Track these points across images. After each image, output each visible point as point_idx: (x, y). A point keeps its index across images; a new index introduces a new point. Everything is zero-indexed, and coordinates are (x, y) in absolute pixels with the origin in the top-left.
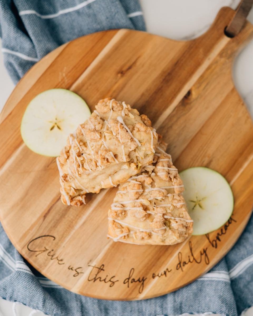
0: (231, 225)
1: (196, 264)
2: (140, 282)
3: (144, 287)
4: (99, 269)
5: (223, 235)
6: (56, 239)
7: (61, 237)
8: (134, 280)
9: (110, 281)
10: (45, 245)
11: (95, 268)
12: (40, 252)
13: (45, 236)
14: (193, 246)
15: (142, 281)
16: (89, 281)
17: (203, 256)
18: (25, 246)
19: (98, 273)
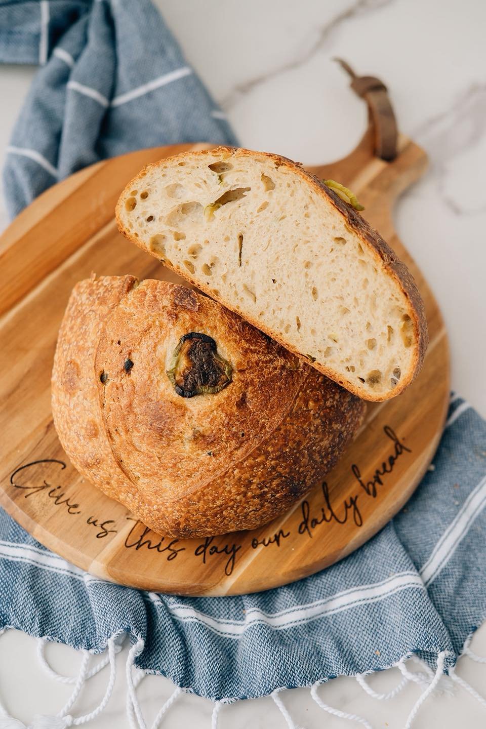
0: (400, 457)
1: (338, 524)
2: (227, 553)
3: (236, 565)
5: (386, 474)
6: (67, 468)
8: (215, 550)
9: (168, 548)
10: (45, 478)
12: (36, 490)
13: (45, 461)
14: (330, 491)
15: (232, 552)
16: (128, 547)
17: (351, 511)
18: (7, 477)
19: (145, 534)
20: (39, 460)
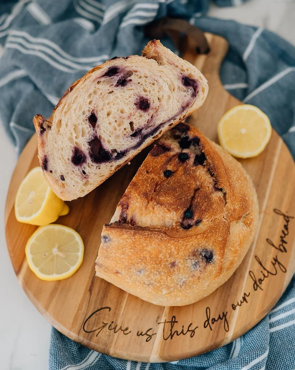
0: (289, 223)
1: (273, 276)
2: (222, 319)
3: (229, 323)
4: (172, 322)
5: (287, 236)
6: (112, 309)
7: (116, 305)
8: (214, 320)
9: (188, 330)
10: (102, 320)
11: (166, 323)
12: (100, 329)
13: (98, 311)
14: (260, 260)
15: (224, 317)
16: (166, 340)
17: (277, 265)
18: (81, 329)
19: (172, 327)
20: (94, 311)
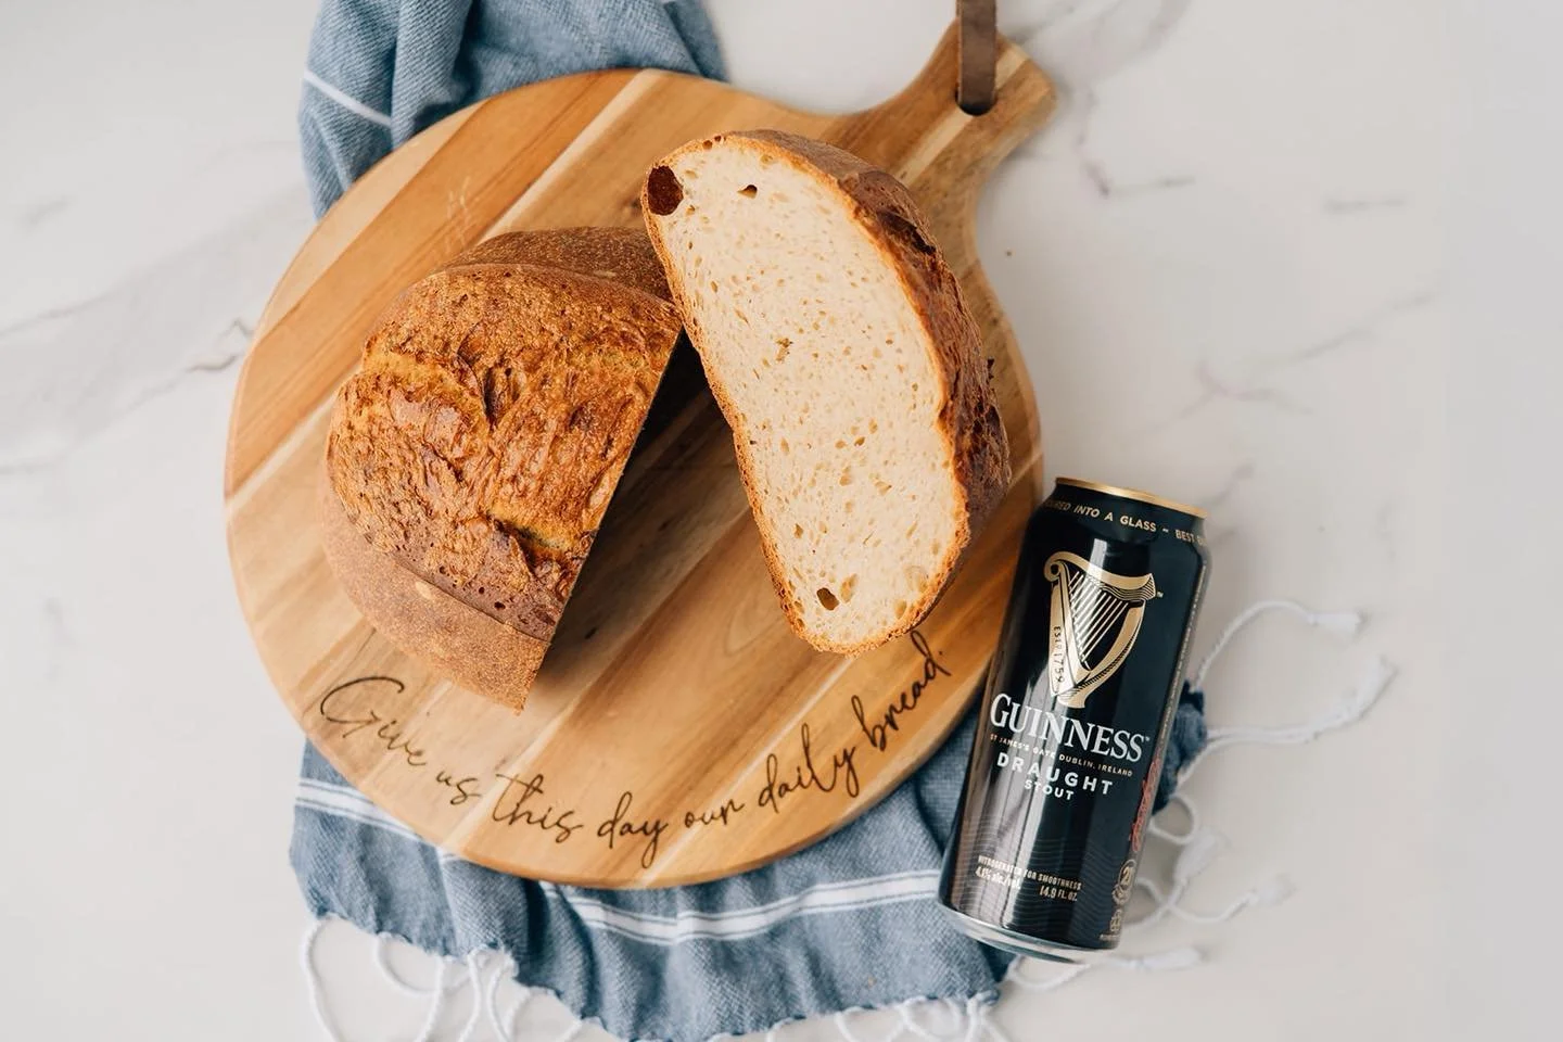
0: (931, 684)
1: (821, 792)
2: (646, 834)
3: (658, 852)
4: (529, 786)
5: (905, 712)
6: (406, 691)
7: (421, 685)
8: (628, 829)
9: (558, 824)
10: (372, 706)
11: (515, 784)
12: (358, 725)
13: (373, 678)
14: (811, 740)
15: (654, 832)
16: (496, 820)
17: (842, 771)
18: (315, 702)
19: (524, 798)
20: (361, 677)
